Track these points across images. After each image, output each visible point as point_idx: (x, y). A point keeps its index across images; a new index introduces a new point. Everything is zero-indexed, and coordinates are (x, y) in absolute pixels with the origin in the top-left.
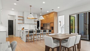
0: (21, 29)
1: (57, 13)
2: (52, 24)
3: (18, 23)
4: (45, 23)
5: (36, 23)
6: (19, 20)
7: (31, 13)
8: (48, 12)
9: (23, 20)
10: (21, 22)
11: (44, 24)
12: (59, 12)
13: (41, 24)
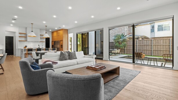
0: (23, 48)
1: (67, 30)
2: (62, 42)
3: (19, 41)
4: (56, 40)
5: (44, 40)
6: (20, 37)
7: (32, 31)
8: (56, 28)
9: (26, 37)
10: (23, 39)
11: (55, 42)
12: (70, 29)
13: (52, 42)
